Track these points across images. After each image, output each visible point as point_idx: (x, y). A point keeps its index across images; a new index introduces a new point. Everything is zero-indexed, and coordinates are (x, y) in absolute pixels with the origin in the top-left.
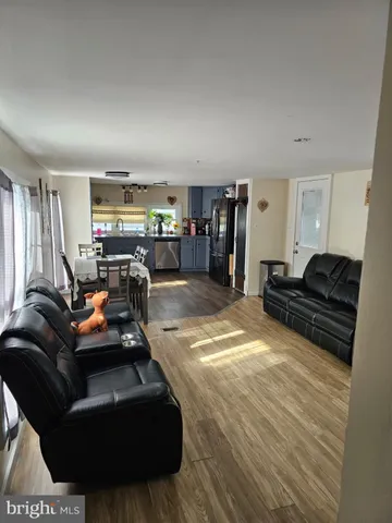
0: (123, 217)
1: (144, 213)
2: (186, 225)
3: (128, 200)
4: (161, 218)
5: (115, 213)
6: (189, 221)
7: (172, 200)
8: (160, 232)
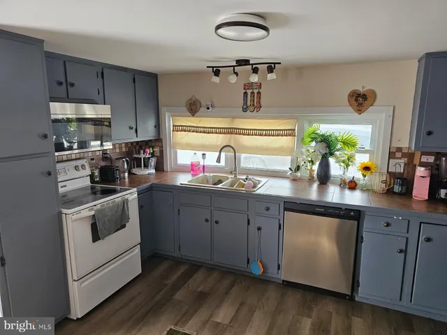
0: (246, 140)
1: (290, 133)
2: (399, 166)
3: (252, 102)
4: (328, 145)
5: (230, 131)
6: (410, 156)
7: (361, 101)
8: (324, 178)
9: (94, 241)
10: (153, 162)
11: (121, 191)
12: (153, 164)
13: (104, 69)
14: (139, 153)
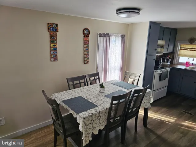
9: (159, 81)
10: (170, 60)
11: (165, 68)
12: (170, 61)
13: (165, 29)
14: (165, 57)
